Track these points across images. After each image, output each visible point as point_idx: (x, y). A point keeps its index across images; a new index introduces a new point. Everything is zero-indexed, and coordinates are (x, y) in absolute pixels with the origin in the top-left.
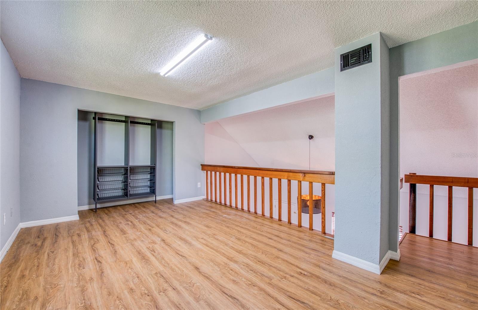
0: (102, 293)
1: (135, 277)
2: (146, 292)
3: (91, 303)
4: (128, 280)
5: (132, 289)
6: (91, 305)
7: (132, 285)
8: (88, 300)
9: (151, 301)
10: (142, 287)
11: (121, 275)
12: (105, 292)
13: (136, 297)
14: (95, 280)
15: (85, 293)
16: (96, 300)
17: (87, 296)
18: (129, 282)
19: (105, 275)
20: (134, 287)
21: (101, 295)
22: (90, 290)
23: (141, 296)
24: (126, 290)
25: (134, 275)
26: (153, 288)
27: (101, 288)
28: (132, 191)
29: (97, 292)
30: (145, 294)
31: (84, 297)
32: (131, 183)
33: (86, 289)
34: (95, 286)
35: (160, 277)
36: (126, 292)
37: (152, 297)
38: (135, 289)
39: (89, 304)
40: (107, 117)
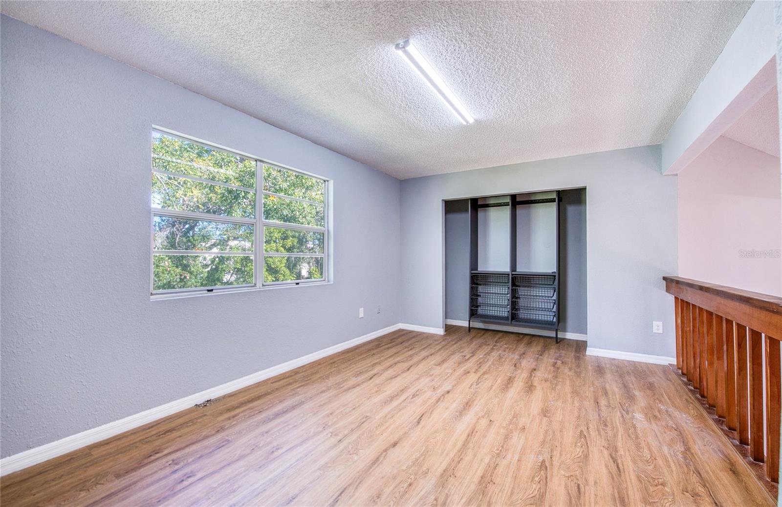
28: (522, 314)
32: (522, 302)
40: (492, 202)
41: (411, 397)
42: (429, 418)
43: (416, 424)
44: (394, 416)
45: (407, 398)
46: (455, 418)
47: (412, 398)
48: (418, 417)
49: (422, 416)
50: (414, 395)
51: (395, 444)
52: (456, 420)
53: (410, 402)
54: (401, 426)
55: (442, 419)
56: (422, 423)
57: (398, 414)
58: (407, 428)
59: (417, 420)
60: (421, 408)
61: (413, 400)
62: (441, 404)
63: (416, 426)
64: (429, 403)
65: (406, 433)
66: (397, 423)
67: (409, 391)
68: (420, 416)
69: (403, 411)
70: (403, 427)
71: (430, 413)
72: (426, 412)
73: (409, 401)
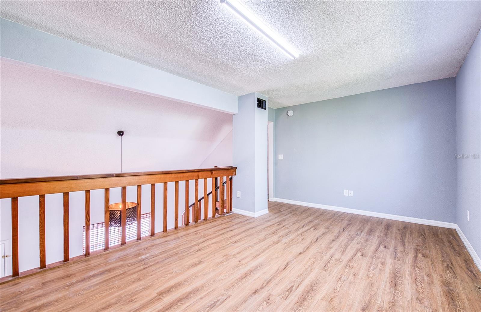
0: (378, 289)
1: (341, 281)
2: (348, 267)
3: (390, 288)
4: (349, 282)
5: (354, 275)
6: (390, 287)
7: (351, 277)
8: (392, 292)
9: (351, 262)
10: (347, 271)
11: (350, 291)
12: (375, 288)
13: (357, 269)
14: (376, 307)
15: (392, 300)
16: (385, 288)
17: (391, 296)
18: (350, 281)
19: (364, 305)
20: (351, 275)
21: (379, 288)
22: (387, 300)
23: (354, 268)
24: (358, 278)
25: (340, 283)
26: (341, 266)
27: (375, 294)
29: (381, 293)
30: (350, 267)
31: (394, 297)
33: (390, 304)
34: (380, 300)
35: (327, 267)
36: (360, 277)
37: (348, 263)
38: (353, 274)
39: (392, 288)
41: (294, 289)
42: (280, 267)
43: (289, 263)
44: (305, 270)
45: (298, 287)
46: (262, 265)
47: (293, 286)
48: (287, 267)
49: (285, 268)
50: (291, 291)
51: (300, 253)
52: (262, 264)
53: (294, 282)
54: (299, 263)
55: (271, 265)
56: (285, 263)
57: (302, 271)
58: (295, 261)
59: (288, 266)
60: (285, 275)
61: (292, 285)
62: (268, 277)
63: (289, 262)
64: (278, 279)
65: (295, 258)
66: (302, 264)
67: (296, 299)
68: (286, 269)
69: (299, 273)
70: (297, 262)
71: (279, 270)
72: (282, 271)
73: (296, 283)
